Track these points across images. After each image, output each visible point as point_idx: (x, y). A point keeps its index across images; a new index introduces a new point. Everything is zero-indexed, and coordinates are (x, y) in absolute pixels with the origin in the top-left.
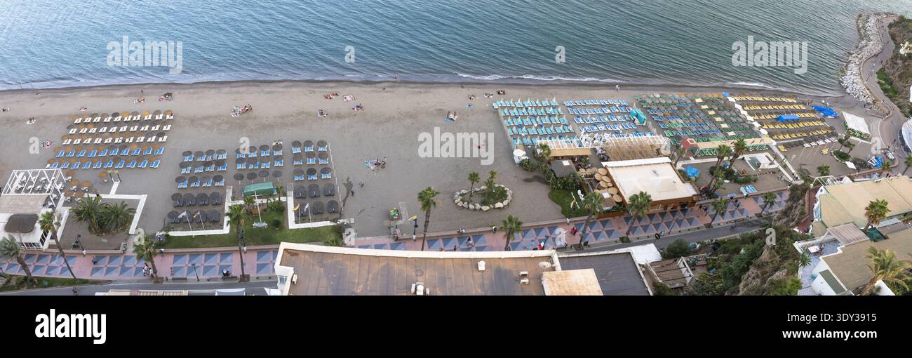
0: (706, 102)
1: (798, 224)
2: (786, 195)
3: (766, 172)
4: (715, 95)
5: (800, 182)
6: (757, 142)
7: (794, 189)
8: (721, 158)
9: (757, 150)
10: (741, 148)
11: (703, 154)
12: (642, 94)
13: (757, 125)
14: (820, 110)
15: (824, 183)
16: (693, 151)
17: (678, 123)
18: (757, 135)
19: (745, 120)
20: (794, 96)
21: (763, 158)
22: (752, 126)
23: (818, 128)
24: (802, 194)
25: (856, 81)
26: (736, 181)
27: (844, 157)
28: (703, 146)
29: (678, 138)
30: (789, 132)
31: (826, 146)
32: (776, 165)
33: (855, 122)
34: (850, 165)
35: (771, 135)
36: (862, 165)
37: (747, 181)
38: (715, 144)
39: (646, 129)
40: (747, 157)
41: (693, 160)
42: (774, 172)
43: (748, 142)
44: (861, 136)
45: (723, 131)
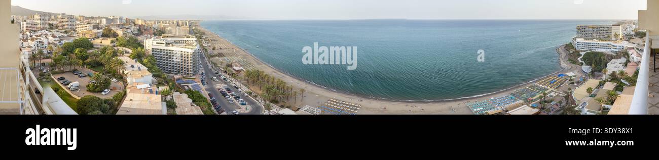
0: (529, 87)
1: (572, 104)
2: (564, 99)
3: (555, 97)
4: (531, 85)
5: (566, 95)
6: (548, 91)
7: (565, 97)
8: (541, 99)
9: (549, 93)
10: (545, 94)
11: (535, 100)
12: (511, 92)
13: (546, 87)
14: (559, 76)
15: (572, 91)
16: (532, 100)
17: (524, 95)
18: (547, 89)
19: (542, 87)
20: (551, 76)
21: (552, 94)
22: (545, 88)
23: (562, 80)
24: (568, 97)
25: (564, 64)
26: (548, 102)
27: (573, 83)
28: (534, 98)
29: (526, 99)
30: (555, 85)
31: (567, 83)
32: (557, 94)
33: (570, 74)
34: (576, 84)
35: (551, 88)
36: (578, 83)
37: (551, 101)
38: (538, 96)
39: (516, 100)
40: (548, 96)
41: (533, 103)
42: (557, 96)
43: (546, 92)
44: (574, 76)
45: (538, 92)
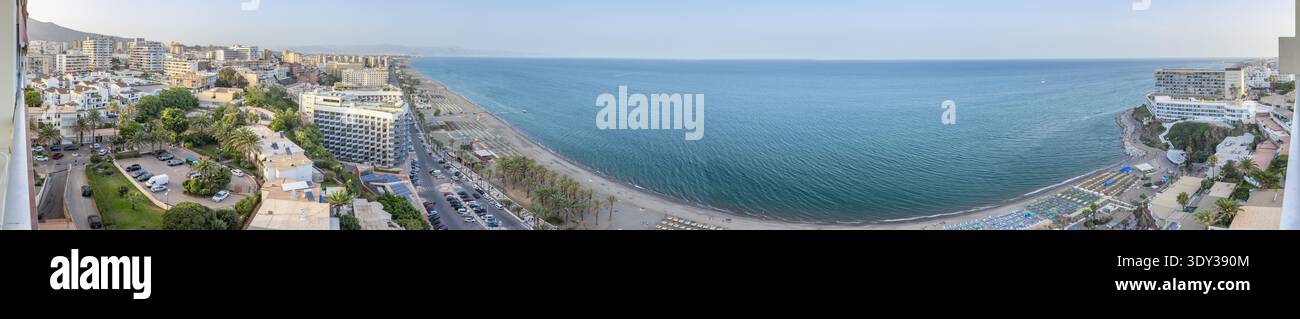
0: (1063, 194)
1: (1149, 227)
2: (1133, 217)
3: (1114, 212)
4: (1066, 189)
5: (1136, 208)
6: (1101, 201)
7: (1135, 212)
8: (1087, 217)
9: (1103, 204)
10: (1094, 207)
11: (1076, 219)
12: (1028, 203)
13: (1096, 193)
14: (1122, 171)
15: (1148, 201)
16: (1069, 220)
17: (1054, 210)
18: (1098, 198)
19: (1089, 194)
20: (1107, 171)
21: (1109, 206)
22: (1094, 195)
23: (1127, 180)
24: (1140, 212)
25: (1131, 148)
26: (1102, 223)
27: (1149, 185)
28: (1073, 215)
29: (1058, 217)
30: (1114, 188)
31: (1137, 185)
32: (1118, 206)
33: (1144, 167)
34: (1155, 187)
35: (1106, 194)
36: (1160, 184)
37: (1108, 221)
38: (1080, 211)
39: (1037, 219)
40: (1100, 210)
41: (1072, 224)
42: (1119, 210)
43: (1097, 203)
44: (1150, 171)
45: (1080, 204)
